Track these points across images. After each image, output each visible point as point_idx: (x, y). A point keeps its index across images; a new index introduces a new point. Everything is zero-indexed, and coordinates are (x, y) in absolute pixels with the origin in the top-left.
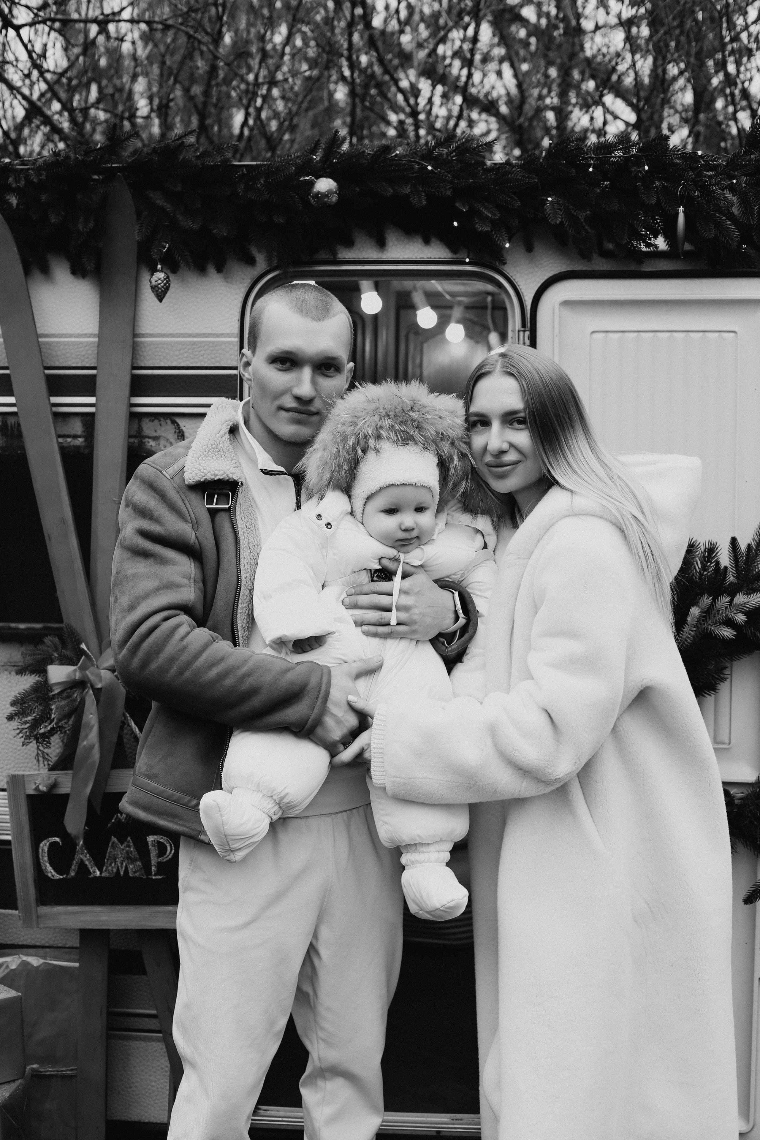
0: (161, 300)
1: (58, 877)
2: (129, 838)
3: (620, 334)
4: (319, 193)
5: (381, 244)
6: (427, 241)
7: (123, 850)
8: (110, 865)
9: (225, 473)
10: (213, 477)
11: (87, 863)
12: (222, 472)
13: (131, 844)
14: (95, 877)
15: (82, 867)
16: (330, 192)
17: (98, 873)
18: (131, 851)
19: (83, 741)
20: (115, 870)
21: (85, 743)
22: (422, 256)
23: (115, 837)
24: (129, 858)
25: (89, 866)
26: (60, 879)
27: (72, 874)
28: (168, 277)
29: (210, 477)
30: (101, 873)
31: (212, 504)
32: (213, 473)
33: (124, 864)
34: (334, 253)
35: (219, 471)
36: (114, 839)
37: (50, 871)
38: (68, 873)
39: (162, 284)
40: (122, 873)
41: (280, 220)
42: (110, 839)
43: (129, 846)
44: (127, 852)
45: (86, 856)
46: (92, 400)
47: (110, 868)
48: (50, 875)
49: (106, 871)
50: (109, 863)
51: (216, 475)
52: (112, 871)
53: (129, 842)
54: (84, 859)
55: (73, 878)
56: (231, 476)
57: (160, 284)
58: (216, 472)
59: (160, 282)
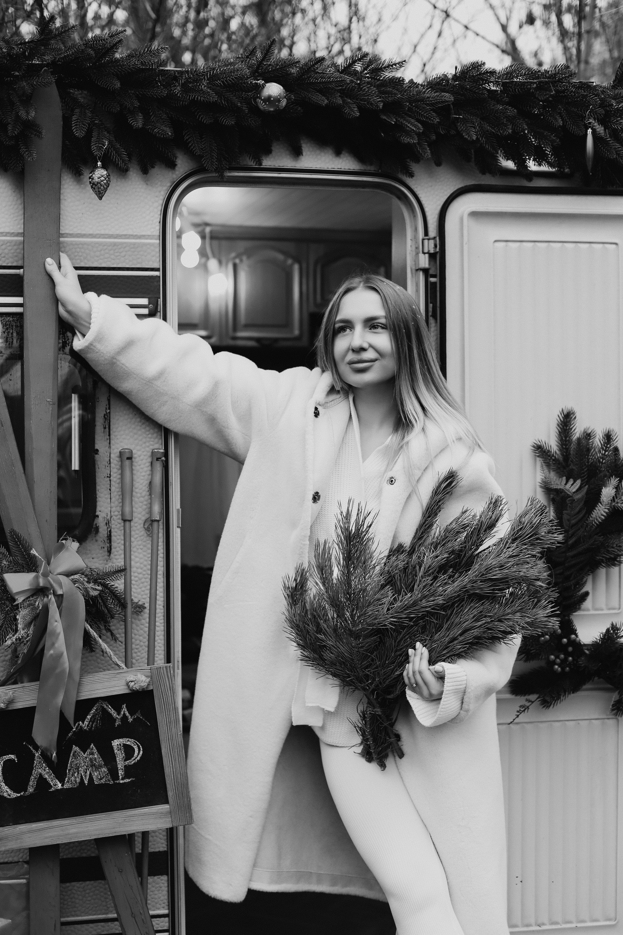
0: (100, 198)
1: (14, 795)
2: (92, 745)
3: (518, 244)
4: (270, 97)
5: (297, 153)
6: (338, 153)
7: (86, 758)
8: (73, 775)
11: (46, 776)
13: (95, 751)
14: (57, 790)
15: (42, 781)
16: (278, 97)
17: (60, 786)
18: (95, 759)
19: (49, 650)
20: (78, 780)
21: (52, 652)
22: (333, 167)
23: (76, 746)
24: (93, 765)
25: (49, 780)
26: (17, 798)
27: (31, 790)
28: (109, 175)
30: (62, 785)
33: (88, 773)
34: (260, 161)
36: (75, 748)
37: (6, 791)
38: (26, 790)
39: (105, 181)
40: (86, 782)
42: (71, 748)
43: (92, 754)
44: (91, 760)
45: (45, 770)
46: (18, 300)
47: (73, 778)
48: (5, 795)
49: (68, 782)
50: (71, 773)
52: (76, 781)
53: (92, 749)
54: (43, 773)
55: (31, 794)
57: (102, 181)
59: (102, 178)
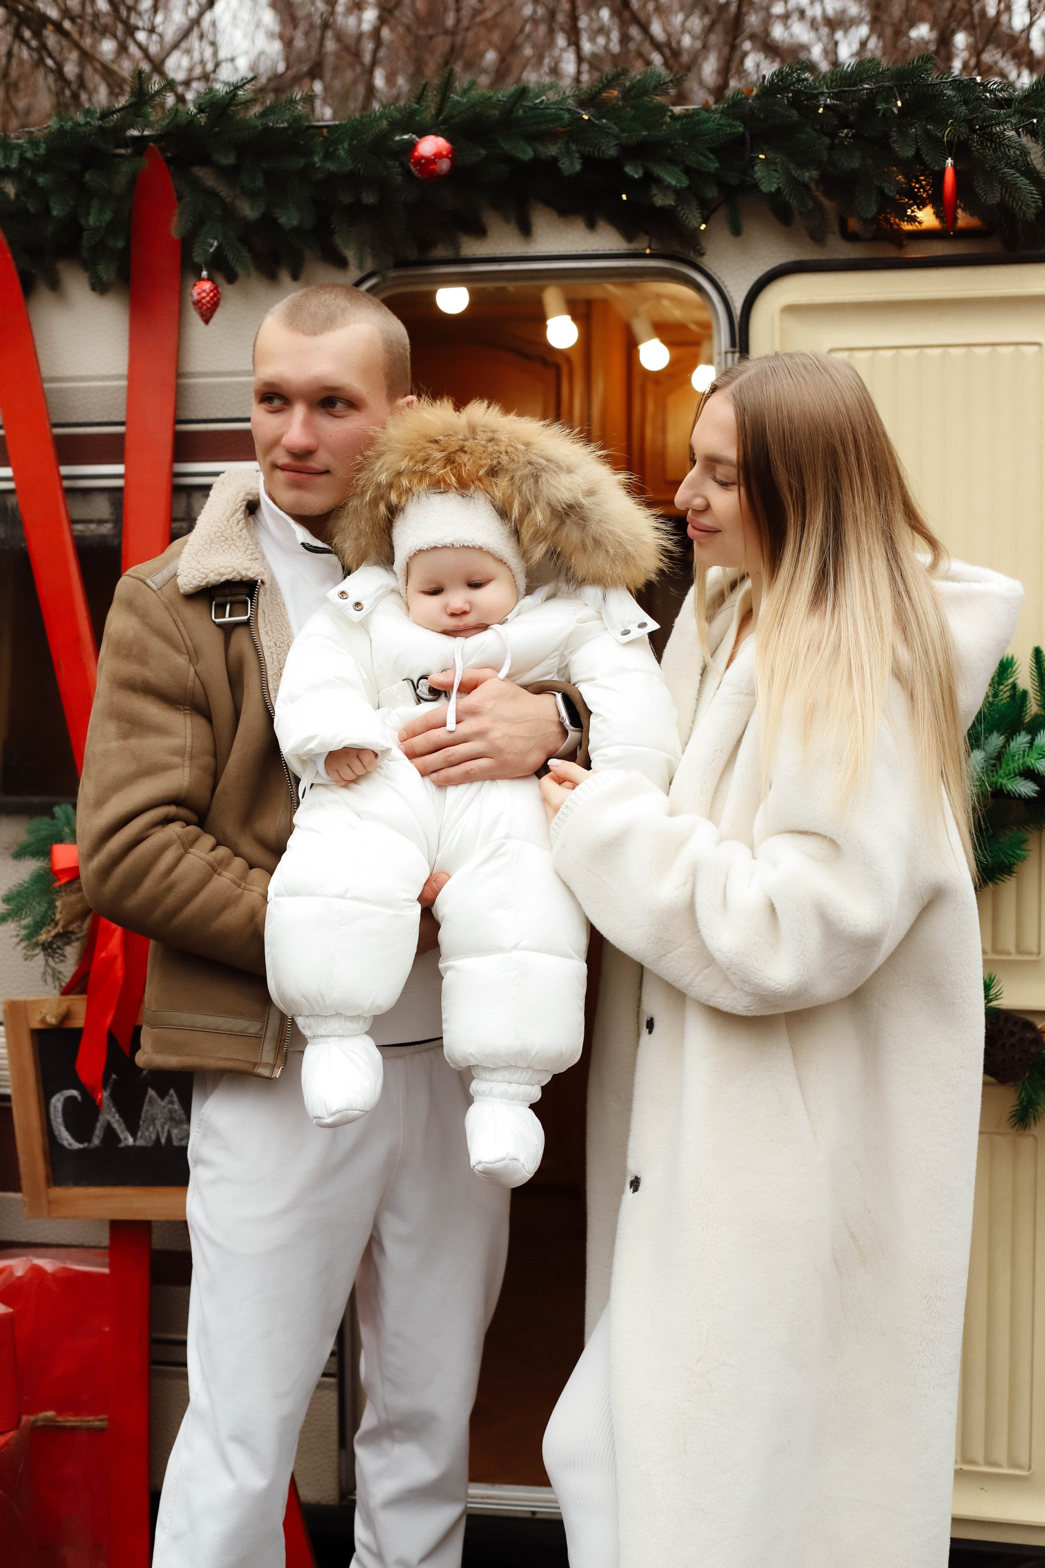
0: (207, 321)
1: (76, 1146)
2: (172, 1091)
3: (870, 353)
4: (422, 157)
5: (526, 230)
6: (591, 225)
7: (164, 1107)
8: (147, 1129)
9: (234, 570)
10: (218, 578)
11: (115, 1126)
12: (230, 569)
13: (175, 1099)
14: (128, 1147)
15: (109, 1131)
16: (438, 156)
17: (131, 1141)
18: (175, 1111)
19: (101, 951)
20: (154, 1137)
21: (104, 954)
22: (585, 247)
23: (153, 1088)
24: (172, 1119)
25: (119, 1131)
26: (80, 1150)
27: (96, 1141)
28: (216, 288)
29: (213, 578)
30: (135, 1141)
31: (224, 617)
32: (216, 572)
33: (166, 1128)
34: (457, 247)
35: (226, 568)
36: (151, 1092)
37: (66, 1139)
38: (89, 1140)
39: (208, 299)
40: (163, 1141)
41: (369, 198)
42: (145, 1093)
43: (172, 1102)
44: (170, 1111)
45: (114, 1117)
46: (119, 469)
47: (147, 1134)
48: (65, 1143)
49: (141, 1137)
50: (146, 1125)
51: (222, 575)
52: (150, 1137)
53: (172, 1096)
54: (112, 1120)
55: (96, 1149)
56: (244, 573)
57: (204, 298)
58: (222, 570)
59: (204, 295)
